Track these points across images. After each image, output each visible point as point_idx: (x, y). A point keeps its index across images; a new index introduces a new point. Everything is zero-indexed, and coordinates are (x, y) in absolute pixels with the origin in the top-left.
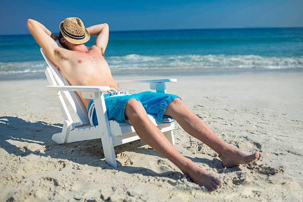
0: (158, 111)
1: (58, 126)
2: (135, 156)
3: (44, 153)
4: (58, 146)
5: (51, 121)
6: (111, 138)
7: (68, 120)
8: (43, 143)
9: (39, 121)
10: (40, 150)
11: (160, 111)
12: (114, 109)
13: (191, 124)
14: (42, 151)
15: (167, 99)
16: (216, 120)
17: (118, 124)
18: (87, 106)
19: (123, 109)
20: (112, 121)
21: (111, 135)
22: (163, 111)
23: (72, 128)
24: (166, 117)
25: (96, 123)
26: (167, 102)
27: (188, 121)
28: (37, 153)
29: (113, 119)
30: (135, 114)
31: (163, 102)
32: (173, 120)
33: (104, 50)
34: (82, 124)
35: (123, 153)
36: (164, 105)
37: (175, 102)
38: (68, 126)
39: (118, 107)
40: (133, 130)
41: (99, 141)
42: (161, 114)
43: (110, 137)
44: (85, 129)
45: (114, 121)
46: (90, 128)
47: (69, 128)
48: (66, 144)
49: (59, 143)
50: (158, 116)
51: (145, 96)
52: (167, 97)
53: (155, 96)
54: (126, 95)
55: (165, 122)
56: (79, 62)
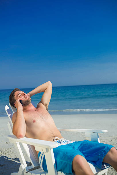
1: (16, 161)
7: (23, 164)
9: (2, 155)
11: (98, 160)
12: (62, 162)
15: (104, 149)
18: (38, 153)
22: (101, 159)
23: (26, 171)
26: (105, 151)
29: (61, 170)
31: (101, 152)
33: (48, 105)
34: (34, 167)
36: (102, 155)
44: (37, 174)
45: (62, 173)
46: (40, 174)
47: (24, 171)
50: (97, 163)
51: (84, 145)
52: (104, 147)
53: (93, 145)
54: (68, 143)
55: (103, 168)
56: (34, 121)
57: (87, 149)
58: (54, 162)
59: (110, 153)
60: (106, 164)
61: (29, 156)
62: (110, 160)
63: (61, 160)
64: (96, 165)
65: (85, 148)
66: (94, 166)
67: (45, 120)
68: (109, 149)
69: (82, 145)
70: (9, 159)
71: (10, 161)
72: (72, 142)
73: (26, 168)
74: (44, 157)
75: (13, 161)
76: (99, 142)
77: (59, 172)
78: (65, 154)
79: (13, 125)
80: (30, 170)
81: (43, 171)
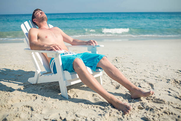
0: (93, 65)
2: (79, 91)
4: (32, 86)
5: (26, 70)
6: (65, 81)
7: (38, 70)
9: (19, 69)
11: (94, 65)
13: (113, 73)
14: (22, 89)
15: (98, 57)
16: (126, 69)
17: (69, 73)
20: (65, 71)
21: (65, 80)
22: (96, 64)
23: (40, 75)
24: (98, 68)
25: (55, 72)
26: (98, 59)
27: (111, 71)
28: (19, 90)
29: (66, 70)
30: (78, 67)
31: (96, 59)
32: (102, 70)
34: (47, 72)
35: (71, 90)
36: (97, 61)
38: (38, 73)
40: (78, 77)
41: (58, 82)
42: (95, 67)
45: (67, 71)
46: (51, 75)
47: (39, 74)
48: (36, 84)
49: (32, 84)
51: (85, 55)
52: (99, 56)
53: (91, 55)
54: (73, 54)
55: (97, 71)
56: (46, 37)
57: (87, 58)
59: (102, 60)
62: (102, 64)
64: (92, 68)
67: (55, 37)
68: (102, 57)
73: (40, 72)
74: (55, 63)
76: (97, 53)
79: (28, 40)
80: (43, 74)
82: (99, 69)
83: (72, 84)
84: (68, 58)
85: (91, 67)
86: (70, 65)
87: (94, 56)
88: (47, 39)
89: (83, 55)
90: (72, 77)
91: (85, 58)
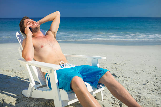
1: (28, 81)
3: (15, 105)
7: (32, 83)
8: (16, 95)
9: (17, 76)
10: (13, 103)
11: (95, 81)
12: (63, 82)
15: (101, 72)
17: (66, 93)
19: (69, 84)
20: (62, 89)
22: (98, 80)
23: (34, 89)
26: (101, 74)
27: (115, 89)
28: (10, 105)
29: (62, 88)
31: (98, 75)
32: (103, 86)
33: (56, 33)
36: (99, 77)
37: (106, 75)
38: (32, 87)
39: (66, 82)
41: (52, 100)
42: (96, 83)
43: (60, 100)
44: (43, 91)
45: (63, 90)
46: (46, 91)
48: (30, 98)
49: (26, 96)
50: (94, 83)
51: (84, 68)
52: (101, 71)
53: (92, 69)
54: (71, 67)
55: (98, 88)
56: (42, 47)
57: (87, 72)
58: (57, 81)
59: (104, 76)
60: (101, 84)
61: (37, 76)
62: (105, 81)
63: (62, 80)
65: (85, 72)
66: (91, 85)
68: (104, 73)
69: (83, 69)
70: (22, 79)
71: (23, 81)
72: (75, 66)
73: (34, 86)
75: (25, 80)
76: (98, 67)
77: (61, 90)
78: (66, 75)
80: (38, 88)
81: (49, 88)
82: (100, 85)
83: (69, 105)
84: (65, 75)
85: (91, 83)
86: (67, 84)
87: (95, 70)
88: (42, 49)
89: (82, 68)
90: (69, 97)
91: (84, 72)
